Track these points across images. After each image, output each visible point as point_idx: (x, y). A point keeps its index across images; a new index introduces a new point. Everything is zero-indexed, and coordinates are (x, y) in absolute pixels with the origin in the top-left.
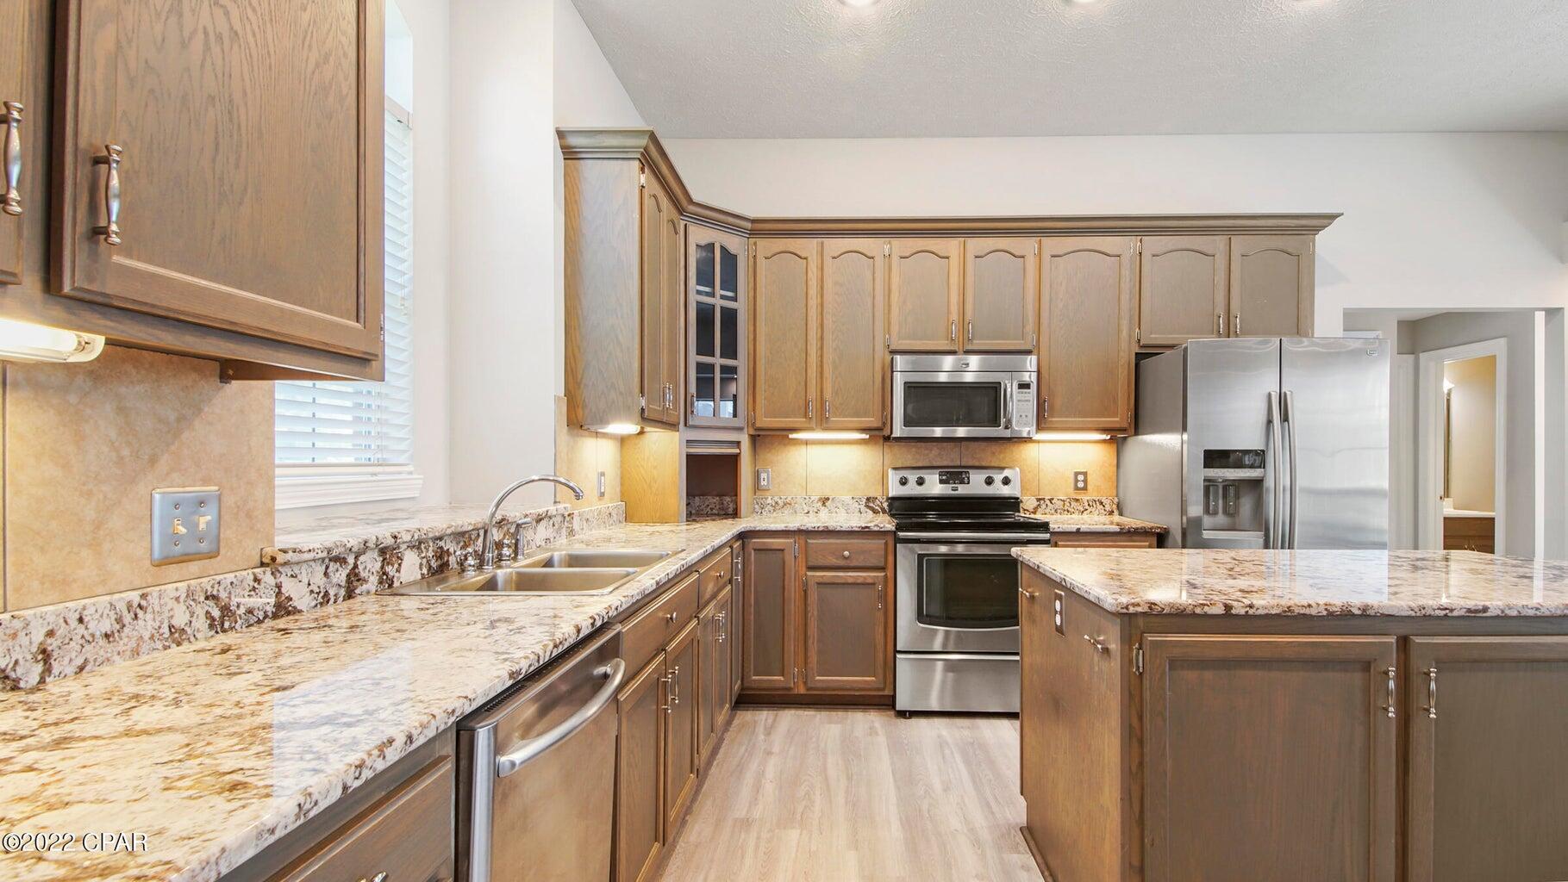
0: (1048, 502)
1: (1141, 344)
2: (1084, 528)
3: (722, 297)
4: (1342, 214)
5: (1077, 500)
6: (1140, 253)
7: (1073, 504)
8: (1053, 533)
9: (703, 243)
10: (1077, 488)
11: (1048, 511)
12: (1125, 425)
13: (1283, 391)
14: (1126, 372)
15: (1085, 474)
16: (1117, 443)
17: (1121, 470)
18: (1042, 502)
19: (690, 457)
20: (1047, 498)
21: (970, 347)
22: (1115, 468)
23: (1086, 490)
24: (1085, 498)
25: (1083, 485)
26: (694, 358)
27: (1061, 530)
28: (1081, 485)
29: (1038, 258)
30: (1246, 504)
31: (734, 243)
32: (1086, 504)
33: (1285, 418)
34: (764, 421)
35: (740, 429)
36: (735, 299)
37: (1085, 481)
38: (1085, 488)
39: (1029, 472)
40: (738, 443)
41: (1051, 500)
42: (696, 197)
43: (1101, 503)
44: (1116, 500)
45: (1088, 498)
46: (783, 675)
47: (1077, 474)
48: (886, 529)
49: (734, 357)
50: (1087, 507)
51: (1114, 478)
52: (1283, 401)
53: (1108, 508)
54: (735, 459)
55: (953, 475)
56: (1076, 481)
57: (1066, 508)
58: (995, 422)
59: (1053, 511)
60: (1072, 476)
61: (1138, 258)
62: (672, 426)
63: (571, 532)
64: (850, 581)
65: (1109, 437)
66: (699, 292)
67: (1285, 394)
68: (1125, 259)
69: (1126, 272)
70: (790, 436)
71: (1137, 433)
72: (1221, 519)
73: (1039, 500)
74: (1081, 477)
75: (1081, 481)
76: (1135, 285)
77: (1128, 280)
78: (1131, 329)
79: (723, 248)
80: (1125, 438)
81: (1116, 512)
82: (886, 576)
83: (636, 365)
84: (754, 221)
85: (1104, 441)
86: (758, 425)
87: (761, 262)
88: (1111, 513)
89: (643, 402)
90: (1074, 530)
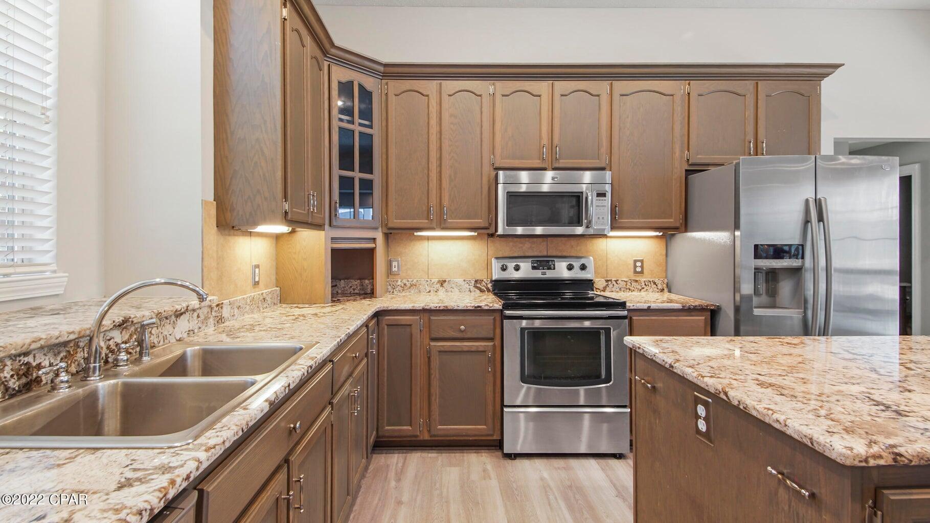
0: (614, 283)
1: (690, 163)
2: (653, 306)
3: (360, 125)
4: (844, 65)
5: (636, 281)
6: (689, 94)
7: (633, 284)
8: (629, 310)
9: (344, 80)
10: (635, 272)
11: (613, 289)
12: (678, 225)
13: (818, 197)
14: (678, 184)
15: (642, 261)
16: (666, 238)
17: (669, 259)
18: (610, 282)
19: (334, 251)
20: (613, 279)
21: (557, 165)
22: (665, 256)
23: (643, 273)
24: (642, 279)
25: (640, 270)
26: (337, 172)
27: (635, 307)
28: (639, 269)
29: (609, 97)
30: (785, 287)
31: (370, 83)
32: (643, 284)
33: (821, 219)
34: (395, 222)
35: (376, 229)
36: (371, 127)
37: (642, 267)
38: (642, 272)
39: (600, 260)
40: (374, 239)
41: (616, 281)
42: (337, 42)
43: (655, 283)
44: (666, 281)
45: (645, 279)
46: (411, 426)
47: (635, 261)
48: (495, 308)
49: (371, 172)
50: (644, 286)
51: (664, 264)
52: (819, 204)
53: (660, 287)
54: (371, 252)
55: (543, 263)
56: (635, 267)
57: (628, 287)
58: (579, 223)
59: (618, 290)
60: (632, 263)
61: (687, 97)
62: (319, 227)
63: (220, 320)
64: (466, 349)
65: (661, 234)
66: (341, 120)
67: (820, 199)
68: (677, 99)
69: (678, 109)
70: (415, 234)
71: (686, 231)
72: (764, 299)
73: (607, 281)
74: (639, 264)
75: (638, 267)
76: (684, 118)
77: (679, 115)
78: (682, 152)
79: (361, 87)
80: (673, 235)
81: (666, 290)
82: (494, 345)
83: (279, 174)
84: (386, 65)
85: (657, 237)
86: (390, 225)
87: (392, 98)
88: (662, 290)
89: (287, 207)
90: (646, 308)
